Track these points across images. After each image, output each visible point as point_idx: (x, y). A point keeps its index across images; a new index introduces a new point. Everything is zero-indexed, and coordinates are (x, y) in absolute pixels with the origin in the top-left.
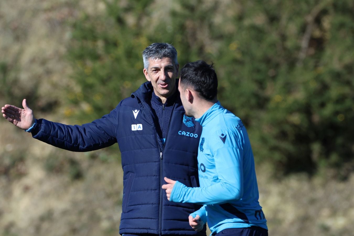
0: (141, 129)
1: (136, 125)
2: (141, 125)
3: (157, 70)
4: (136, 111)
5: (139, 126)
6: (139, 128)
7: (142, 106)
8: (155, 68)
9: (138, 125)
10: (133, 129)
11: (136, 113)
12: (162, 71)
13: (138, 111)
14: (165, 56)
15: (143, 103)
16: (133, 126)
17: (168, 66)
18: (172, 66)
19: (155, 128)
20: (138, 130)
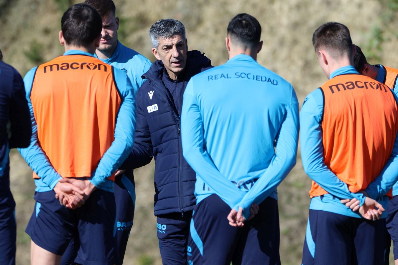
0: (157, 109)
1: (151, 106)
2: (156, 105)
3: (169, 47)
4: (151, 92)
5: (155, 106)
6: (155, 108)
7: (154, 85)
8: (167, 46)
9: (153, 106)
10: (149, 111)
11: (151, 94)
12: (174, 48)
13: (153, 91)
14: (175, 33)
15: (155, 81)
16: (148, 108)
17: (179, 42)
18: (183, 42)
19: (170, 104)
20: (154, 110)
